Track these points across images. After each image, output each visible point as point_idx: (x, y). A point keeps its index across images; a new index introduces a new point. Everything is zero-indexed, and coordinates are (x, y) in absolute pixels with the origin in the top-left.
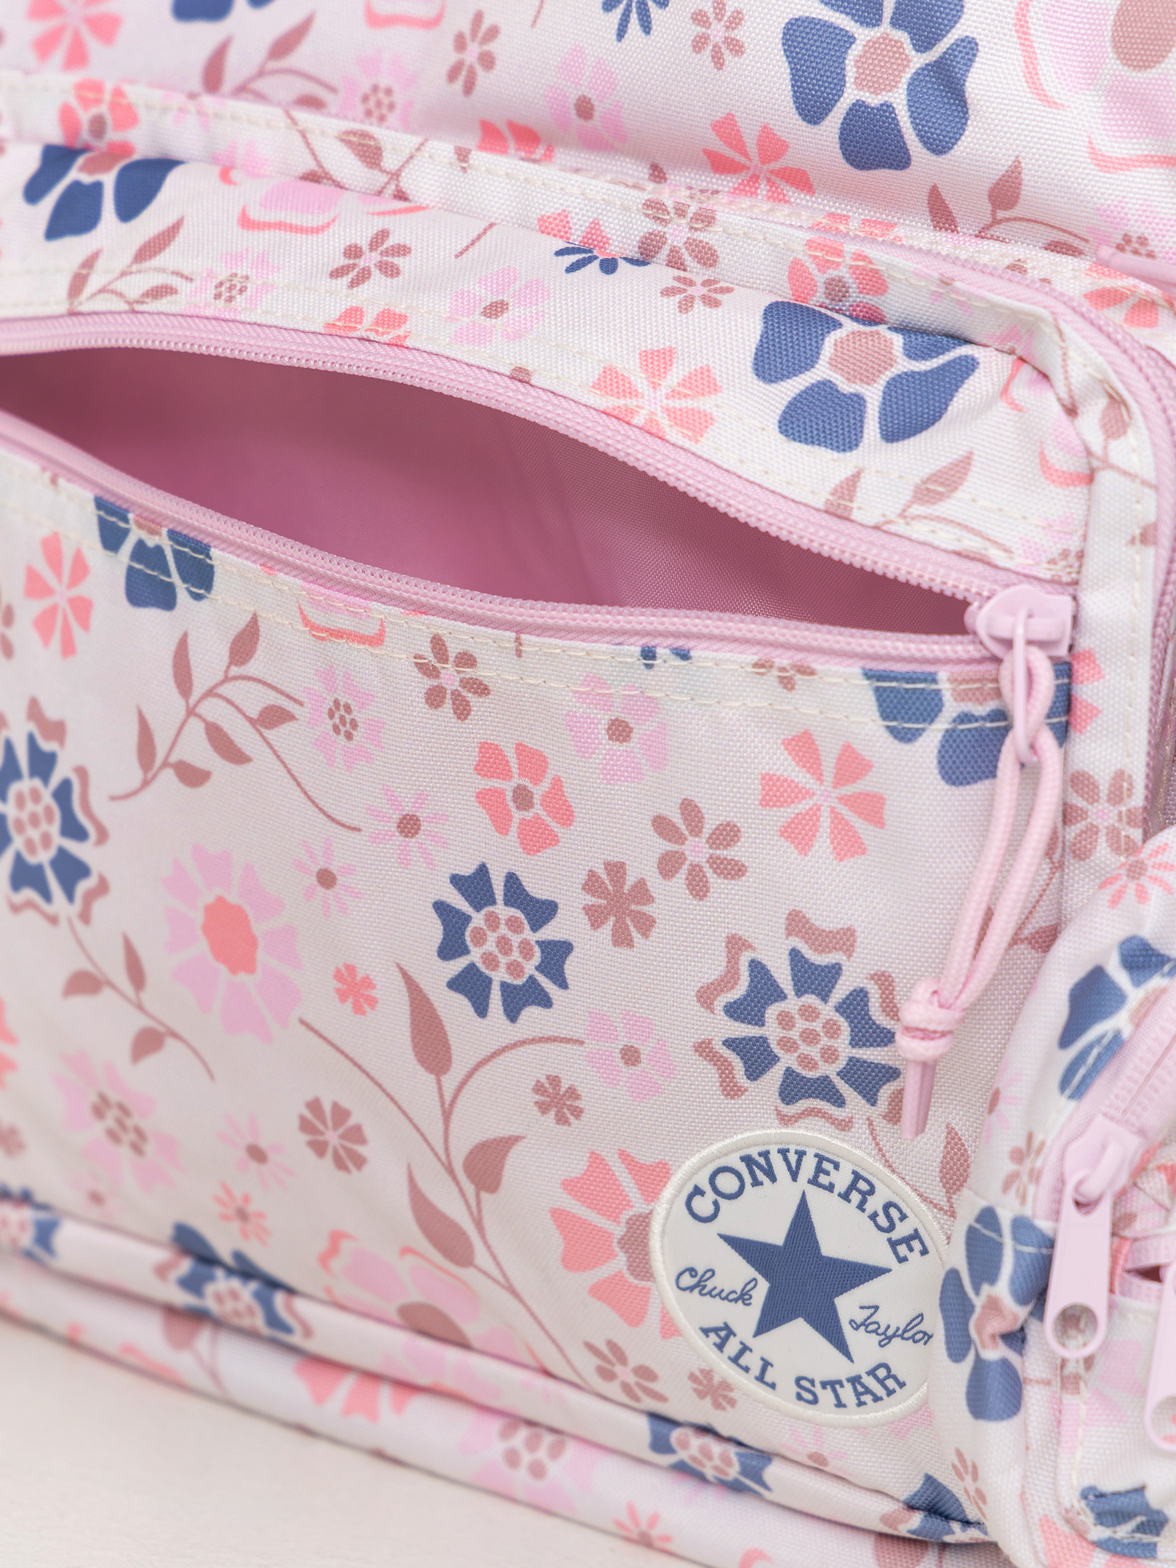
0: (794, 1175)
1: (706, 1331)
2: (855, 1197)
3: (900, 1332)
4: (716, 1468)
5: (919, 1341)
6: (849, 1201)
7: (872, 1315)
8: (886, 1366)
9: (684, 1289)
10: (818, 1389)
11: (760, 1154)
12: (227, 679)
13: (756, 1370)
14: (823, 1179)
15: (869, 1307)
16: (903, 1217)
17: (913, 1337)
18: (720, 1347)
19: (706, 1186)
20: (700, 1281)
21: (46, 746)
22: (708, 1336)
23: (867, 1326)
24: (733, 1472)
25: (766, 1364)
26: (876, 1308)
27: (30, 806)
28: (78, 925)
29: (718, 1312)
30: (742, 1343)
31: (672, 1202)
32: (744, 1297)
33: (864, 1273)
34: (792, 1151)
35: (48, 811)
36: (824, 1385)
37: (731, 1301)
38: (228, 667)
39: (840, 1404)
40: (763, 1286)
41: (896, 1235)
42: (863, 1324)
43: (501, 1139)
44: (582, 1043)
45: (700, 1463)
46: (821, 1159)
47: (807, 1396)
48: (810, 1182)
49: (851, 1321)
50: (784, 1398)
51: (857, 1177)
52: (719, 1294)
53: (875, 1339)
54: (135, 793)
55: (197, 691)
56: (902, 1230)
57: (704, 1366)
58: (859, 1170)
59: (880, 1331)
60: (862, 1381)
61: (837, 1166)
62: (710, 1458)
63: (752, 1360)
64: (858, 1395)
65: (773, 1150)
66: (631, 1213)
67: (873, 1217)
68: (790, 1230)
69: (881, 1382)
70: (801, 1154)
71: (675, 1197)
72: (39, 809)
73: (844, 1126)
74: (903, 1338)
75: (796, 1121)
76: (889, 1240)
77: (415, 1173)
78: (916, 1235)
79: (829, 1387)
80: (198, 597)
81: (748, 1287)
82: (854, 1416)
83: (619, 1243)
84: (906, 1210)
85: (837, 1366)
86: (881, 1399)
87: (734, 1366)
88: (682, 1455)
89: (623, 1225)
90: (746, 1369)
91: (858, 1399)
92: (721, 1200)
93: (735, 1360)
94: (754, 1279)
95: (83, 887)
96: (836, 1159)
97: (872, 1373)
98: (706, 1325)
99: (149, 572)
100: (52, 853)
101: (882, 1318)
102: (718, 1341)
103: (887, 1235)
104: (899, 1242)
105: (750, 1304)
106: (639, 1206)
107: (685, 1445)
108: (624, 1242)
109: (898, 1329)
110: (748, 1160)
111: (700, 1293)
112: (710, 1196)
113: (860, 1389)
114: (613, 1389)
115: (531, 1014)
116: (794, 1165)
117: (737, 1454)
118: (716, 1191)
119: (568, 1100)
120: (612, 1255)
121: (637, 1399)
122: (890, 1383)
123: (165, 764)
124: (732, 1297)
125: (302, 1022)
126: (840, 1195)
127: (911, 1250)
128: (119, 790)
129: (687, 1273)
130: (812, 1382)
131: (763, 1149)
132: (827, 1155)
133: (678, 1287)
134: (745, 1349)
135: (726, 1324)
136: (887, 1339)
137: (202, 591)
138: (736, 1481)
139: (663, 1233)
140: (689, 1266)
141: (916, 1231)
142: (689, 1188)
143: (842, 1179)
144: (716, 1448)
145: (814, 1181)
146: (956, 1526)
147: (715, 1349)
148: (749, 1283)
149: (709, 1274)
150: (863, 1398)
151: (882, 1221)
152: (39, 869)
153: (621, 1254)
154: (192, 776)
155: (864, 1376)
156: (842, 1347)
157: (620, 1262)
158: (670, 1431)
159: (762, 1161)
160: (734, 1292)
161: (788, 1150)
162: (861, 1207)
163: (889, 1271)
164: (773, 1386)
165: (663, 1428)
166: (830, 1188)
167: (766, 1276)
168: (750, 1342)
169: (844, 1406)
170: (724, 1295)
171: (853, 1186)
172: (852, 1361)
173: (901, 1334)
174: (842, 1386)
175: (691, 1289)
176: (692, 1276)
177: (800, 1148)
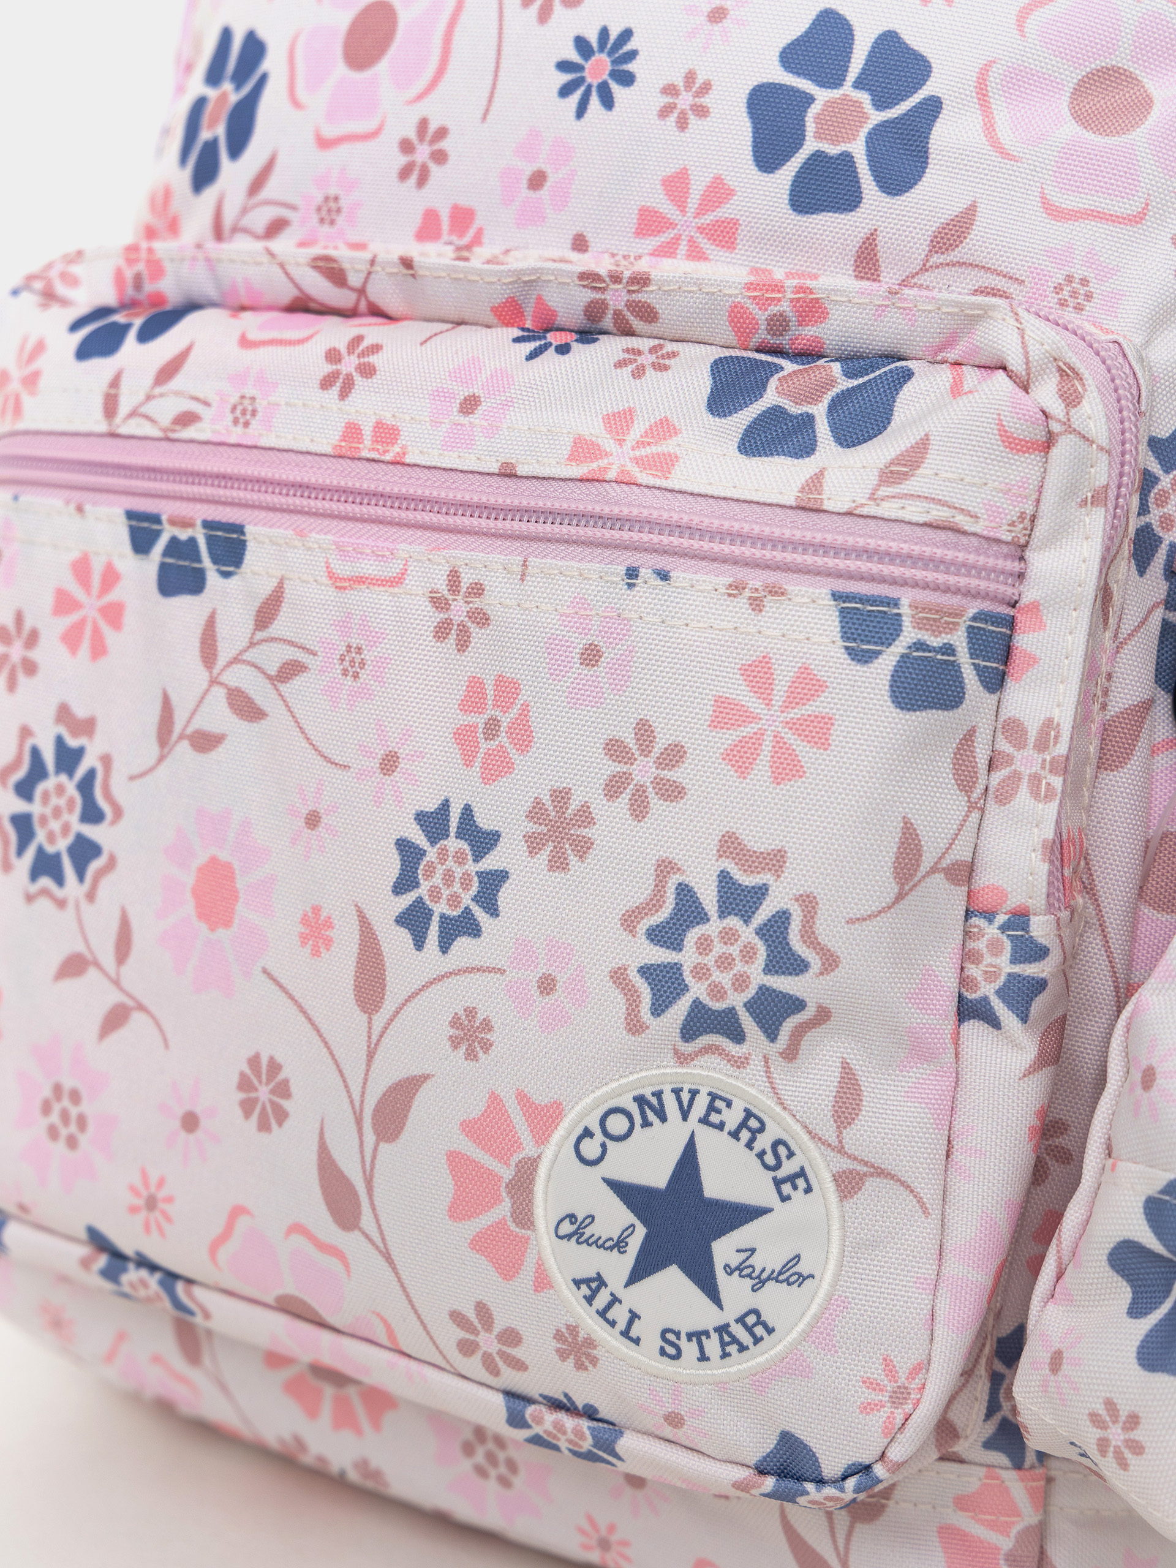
0: (685, 1116)
1: (578, 1283)
2: (745, 1135)
3: (775, 1275)
4: (570, 1441)
5: (793, 1283)
6: (738, 1139)
7: (747, 1258)
8: (756, 1312)
9: (561, 1238)
10: (683, 1343)
11: (653, 1094)
12: (252, 644)
13: (621, 1325)
14: (714, 1118)
15: (746, 1250)
16: (791, 1155)
17: (787, 1280)
18: (590, 1300)
19: (596, 1129)
20: (578, 1229)
21: (72, 742)
22: (579, 1288)
23: (741, 1271)
24: (587, 1444)
25: (634, 1316)
26: (753, 1251)
27: (54, 801)
28: (84, 904)
29: (591, 1260)
30: (612, 1294)
31: (560, 1146)
32: (620, 1245)
33: (744, 1214)
34: (686, 1090)
35: (71, 803)
36: (690, 1336)
37: (606, 1249)
38: (253, 634)
39: (703, 1358)
40: (641, 1231)
41: (781, 1174)
42: (737, 1268)
43: (414, 1078)
44: (502, 971)
45: (555, 1437)
46: (714, 1097)
47: (671, 1350)
48: (700, 1121)
49: (726, 1266)
50: (647, 1356)
51: (749, 1114)
52: (596, 1242)
53: (748, 1283)
54: (151, 769)
55: (221, 661)
56: (789, 1168)
57: (572, 1322)
58: (751, 1108)
59: (754, 1275)
60: (730, 1329)
61: (729, 1104)
62: (564, 1433)
63: (619, 1314)
64: (723, 1345)
65: (667, 1090)
66: (521, 1156)
67: (761, 1155)
68: (674, 1172)
69: (749, 1330)
70: (694, 1093)
71: (565, 1138)
72: (62, 802)
73: (740, 1063)
74: (777, 1281)
75: (693, 1060)
76: (774, 1179)
77: (326, 1129)
78: (802, 1173)
79: (694, 1339)
80: (226, 575)
81: (626, 1234)
82: (717, 1369)
83: (507, 1187)
84: (793, 1147)
85: (705, 1315)
86: (747, 1348)
87: (601, 1320)
88: (537, 1430)
89: (513, 1167)
90: (613, 1324)
91: (723, 1350)
92: (609, 1143)
93: (602, 1314)
94: (633, 1225)
95: (94, 866)
96: (729, 1097)
97: (741, 1320)
98: (578, 1277)
99: (181, 563)
100: (70, 839)
101: (757, 1261)
102: (588, 1293)
103: (772, 1174)
104: (784, 1181)
105: (625, 1252)
106: (529, 1149)
107: (539, 1421)
108: (511, 1186)
109: (773, 1272)
110: (640, 1100)
111: (578, 1243)
112: (599, 1137)
113: (727, 1338)
114: (473, 1366)
115: (462, 944)
116: (685, 1104)
117: (589, 1428)
118: (605, 1132)
119: (480, 1032)
120: (499, 1200)
121: (496, 1372)
122: (759, 1331)
123: (182, 737)
124: (608, 1244)
125: (265, 971)
126: (729, 1133)
127: (795, 1188)
128: (136, 771)
129: (568, 1220)
130: (678, 1334)
131: (657, 1088)
132: (720, 1093)
133: (557, 1236)
134: (615, 1300)
135: (598, 1274)
136: (760, 1283)
137: (231, 569)
138: (590, 1452)
139: (549, 1177)
140: (570, 1212)
141: (802, 1168)
142: (579, 1131)
143: (732, 1117)
144: (569, 1422)
145: (705, 1121)
146: (810, 1487)
147: (584, 1301)
148: (627, 1229)
149: (588, 1220)
150: (728, 1349)
151: (770, 1159)
152: (57, 857)
153: (507, 1199)
154: (205, 742)
155: (733, 1324)
156: (713, 1293)
157: (504, 1209)
158: (525, 1407)
159: (654, 1101)
160: (611, 1239)
161: (681, 1090)
162: (749, 1145)
163: (770, 1210)
164: (637, 1341)
165: (518, 1404)
166: (721, 1126)
167: (645, 1222)
168: (621, 1293)
169: (708, 1359)
170: (600, 1242)
171: (743, 1124)
172: (722, 1309)
173: (776, 1277)
174: (708, 1337)
175: (569, 1237)
176: (572, 1223)
177: (694, 1087)
